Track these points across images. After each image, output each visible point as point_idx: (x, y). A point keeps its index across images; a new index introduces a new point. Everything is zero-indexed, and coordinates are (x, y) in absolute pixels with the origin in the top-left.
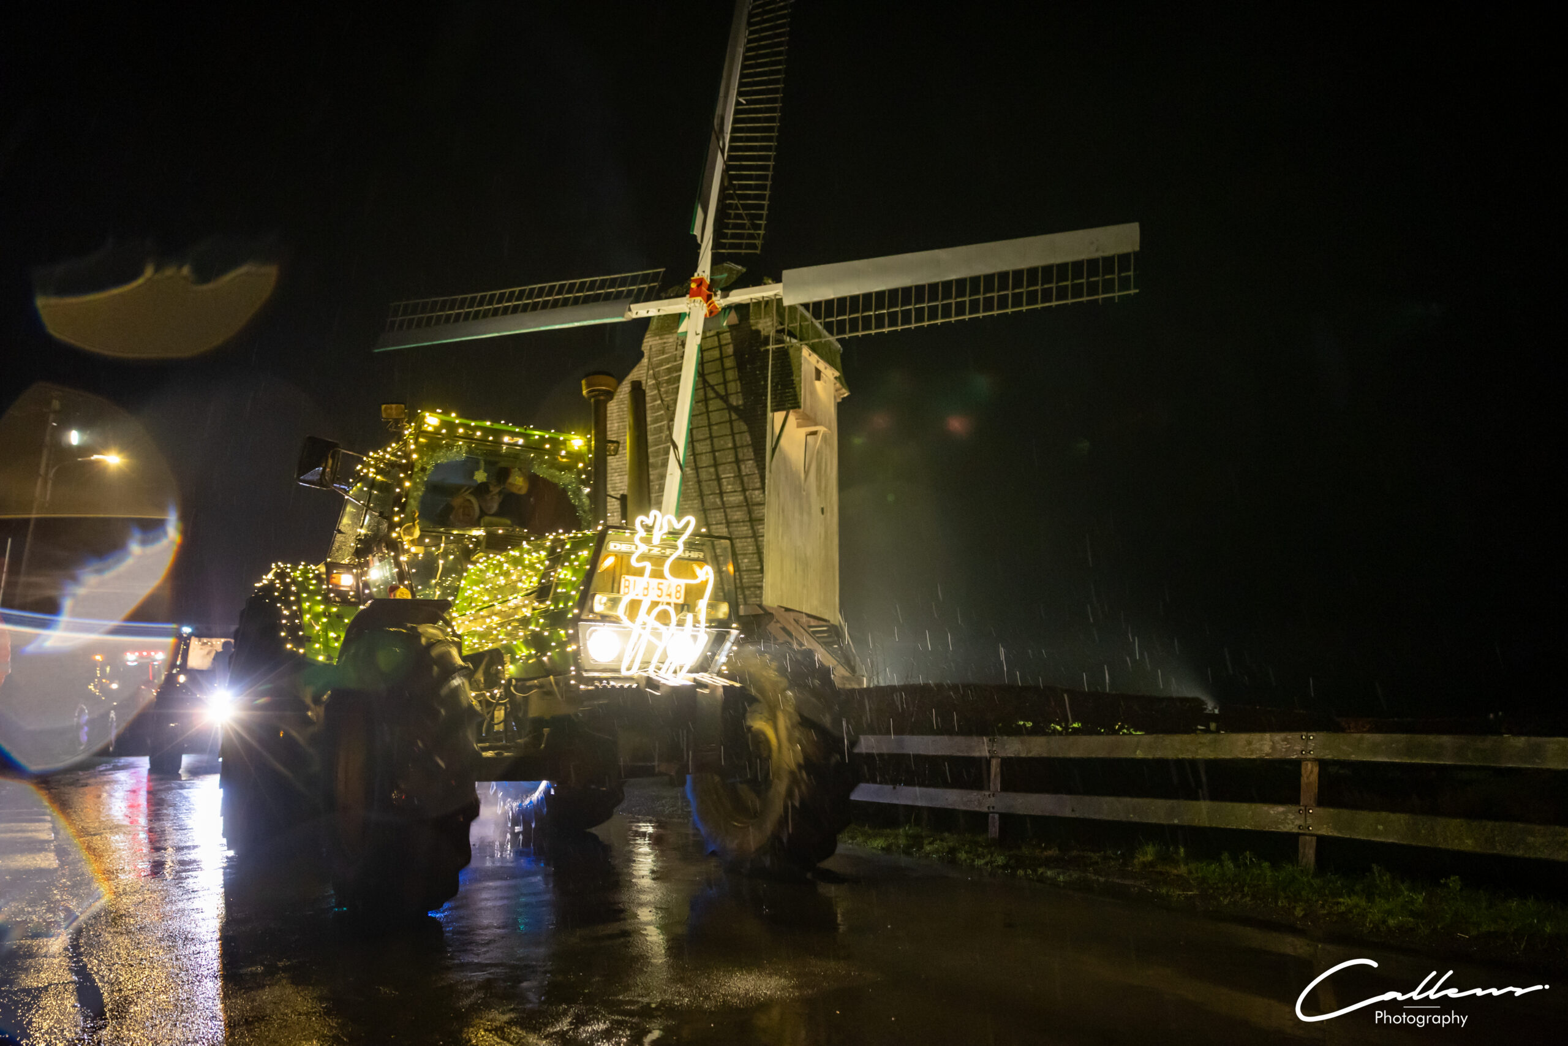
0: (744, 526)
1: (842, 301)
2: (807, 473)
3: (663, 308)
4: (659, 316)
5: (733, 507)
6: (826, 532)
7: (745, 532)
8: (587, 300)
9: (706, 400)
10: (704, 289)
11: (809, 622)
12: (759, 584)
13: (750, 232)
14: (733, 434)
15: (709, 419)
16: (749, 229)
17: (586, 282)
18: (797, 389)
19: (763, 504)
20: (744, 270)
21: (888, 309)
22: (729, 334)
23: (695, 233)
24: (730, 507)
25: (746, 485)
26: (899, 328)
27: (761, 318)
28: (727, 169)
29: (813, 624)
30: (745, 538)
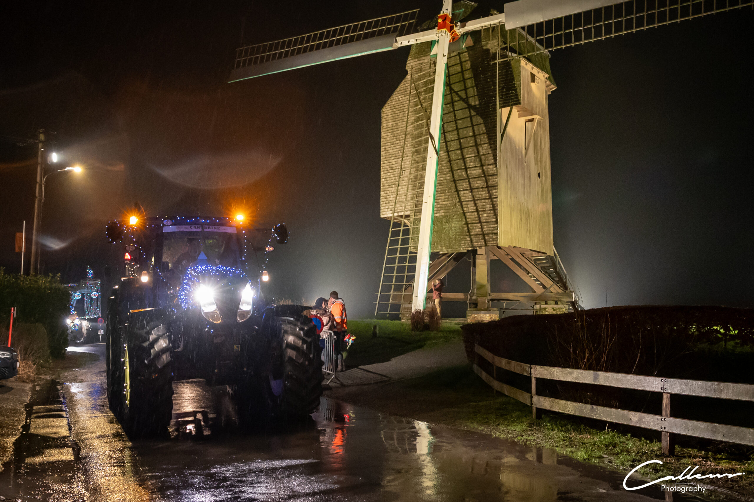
0: (483, 191)
2: (527, 149)
3: (419, 38)
4: (417, 44)
5: (475, 178)
6: (542, 191)
7: (483, 195)
8: (366, 36)
9: (452, 102)
10: (448, 22)
11: (532, 254)
12: (495, 231)
14: (473, 126)
15: (455, 116)
17: (365, 23)
18: (518, 90)
19: (497, 175)
20: (477, 5)
21: (584, 26)
22: (467, 53)
24: (472, 178)
25: (483, 162)
26: (593, 40)
27: (489, 40)
29: (535, 256)
30: (484, 199)
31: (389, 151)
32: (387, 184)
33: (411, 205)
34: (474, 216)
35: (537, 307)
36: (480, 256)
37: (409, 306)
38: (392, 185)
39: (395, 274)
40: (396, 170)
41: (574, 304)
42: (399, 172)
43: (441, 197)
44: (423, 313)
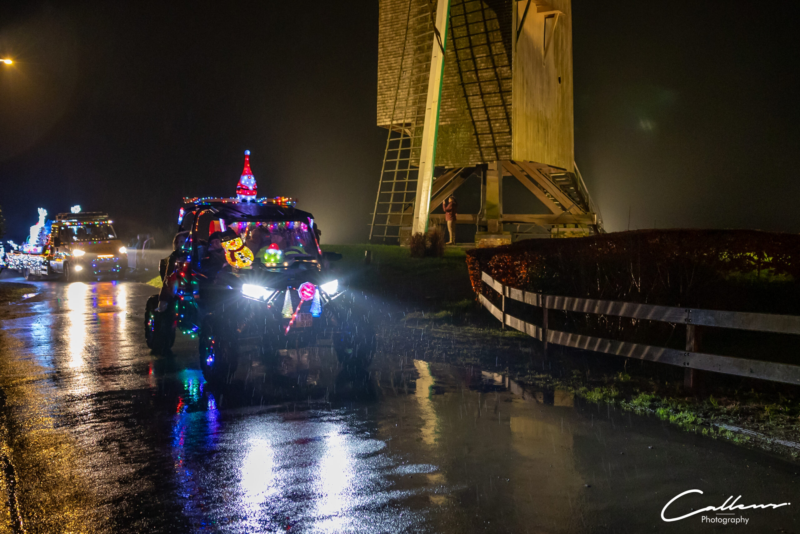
0: (495, 97)
2: (546, 50)
5: (486, 81)
6: (563, 98)
7: (496, 102)
11: (550, 170)
12: (508, 144)
14: (485, 21)
15: (465, 9)
19: (511, 78)
24: (483, 82)
25: (496, 63)
29: (553, 172)
30: (496, 106)
31: (387, 48)
32: (385, 87)
33: (412, 112)
34: (485, 126)
35: (555, 230)
36: (492, 172)
37: (409, 228)
38: (390, 87)
39: (393, 191)
40: (396, 71)
41: (595, 227)
42: (399, 73)
43: (447, 103)
44: (425, 236)
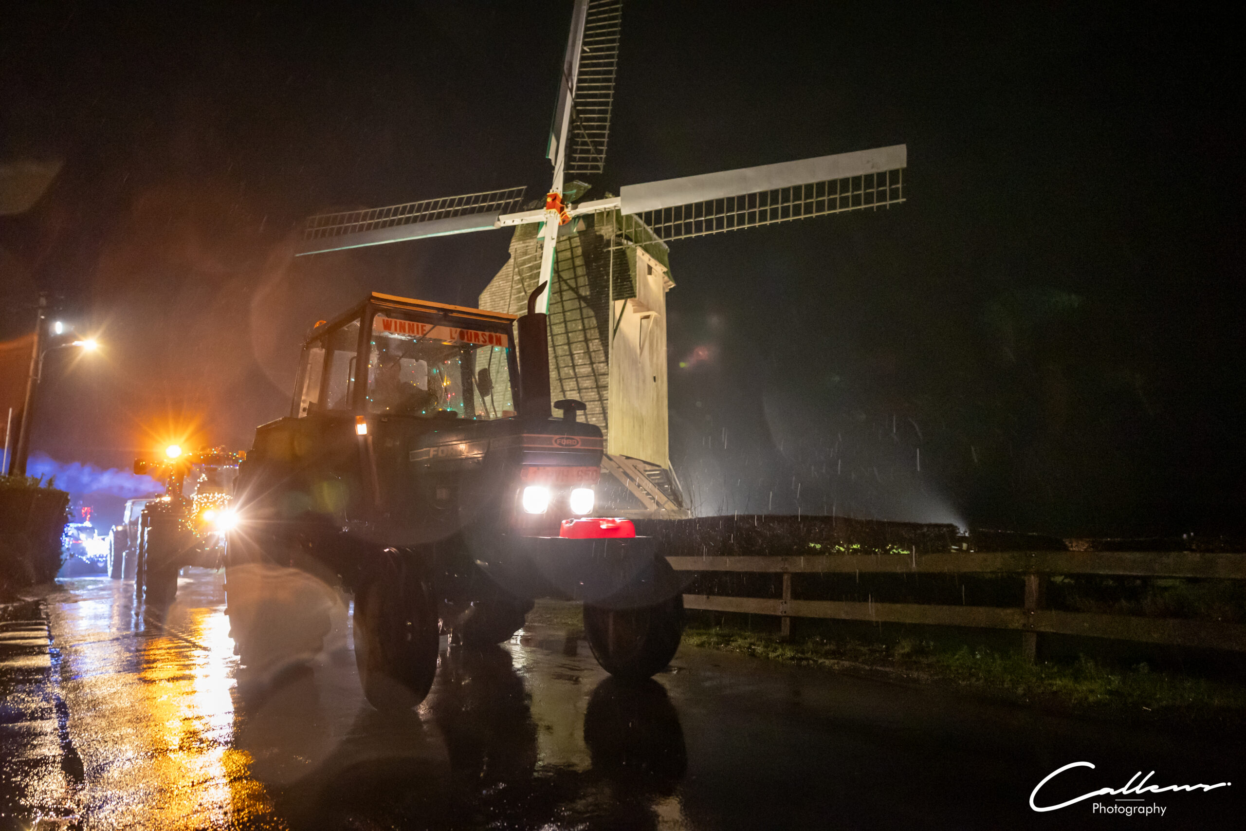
0: (592, 392)
1: (668, 210)
2: (641, 349)
3: (525, 218)
4: (523, 225)
5: (583, 377)
6: (658, 396)
7: (593, 397)
8: (464, 212)
9: (561, 292)
10: (558, 202)
11: (645, 467)
12: (604, 437)
13: (594, 156)
14: (582, 319)
15: (563, 307)
16: (593, 154)
17: (464, 198)
18: (633, 282)
19: (608, 374)
20: (590, 187)
21: (705, 217)
22: (578, 238)
23: (550, 157)
24: (580, 377)
25: (593, 360)
26: (714, 232)
27: (603, 225)
28: (575, 105)
29: (648, 469)
30: (594, 401)
